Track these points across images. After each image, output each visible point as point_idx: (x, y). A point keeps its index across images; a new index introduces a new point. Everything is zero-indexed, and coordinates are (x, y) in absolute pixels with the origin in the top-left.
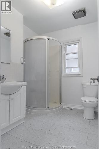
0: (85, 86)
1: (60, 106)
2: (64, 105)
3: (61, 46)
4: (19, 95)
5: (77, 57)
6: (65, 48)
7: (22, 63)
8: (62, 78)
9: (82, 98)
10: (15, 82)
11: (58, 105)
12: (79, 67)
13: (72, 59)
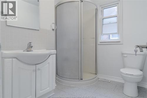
0: (126, 55)
1: (95, 78)
2: (100, 76)
3: (97, 9)
4: (48, 65)
5: (116, 21)
6: (102, 12)
7: (53, 30)
8: (99, 46)
9: (122, 70)
10: (45, 50)
11: (94, 76)
12: (118, 33)
13: (110, 23)
